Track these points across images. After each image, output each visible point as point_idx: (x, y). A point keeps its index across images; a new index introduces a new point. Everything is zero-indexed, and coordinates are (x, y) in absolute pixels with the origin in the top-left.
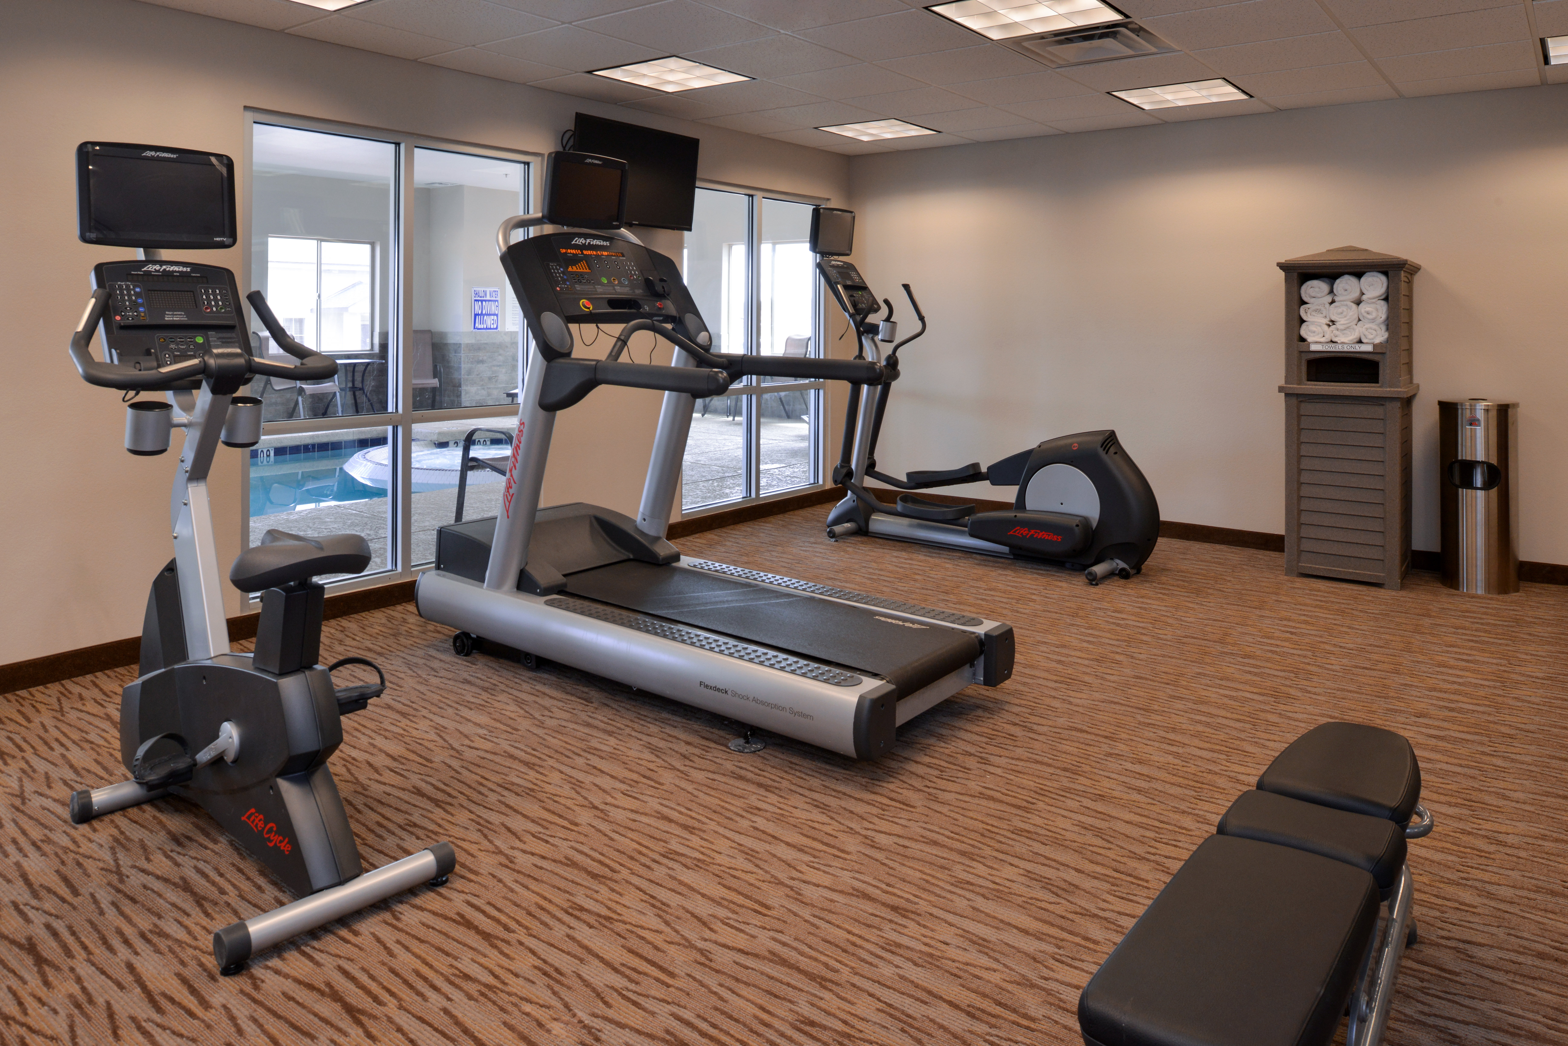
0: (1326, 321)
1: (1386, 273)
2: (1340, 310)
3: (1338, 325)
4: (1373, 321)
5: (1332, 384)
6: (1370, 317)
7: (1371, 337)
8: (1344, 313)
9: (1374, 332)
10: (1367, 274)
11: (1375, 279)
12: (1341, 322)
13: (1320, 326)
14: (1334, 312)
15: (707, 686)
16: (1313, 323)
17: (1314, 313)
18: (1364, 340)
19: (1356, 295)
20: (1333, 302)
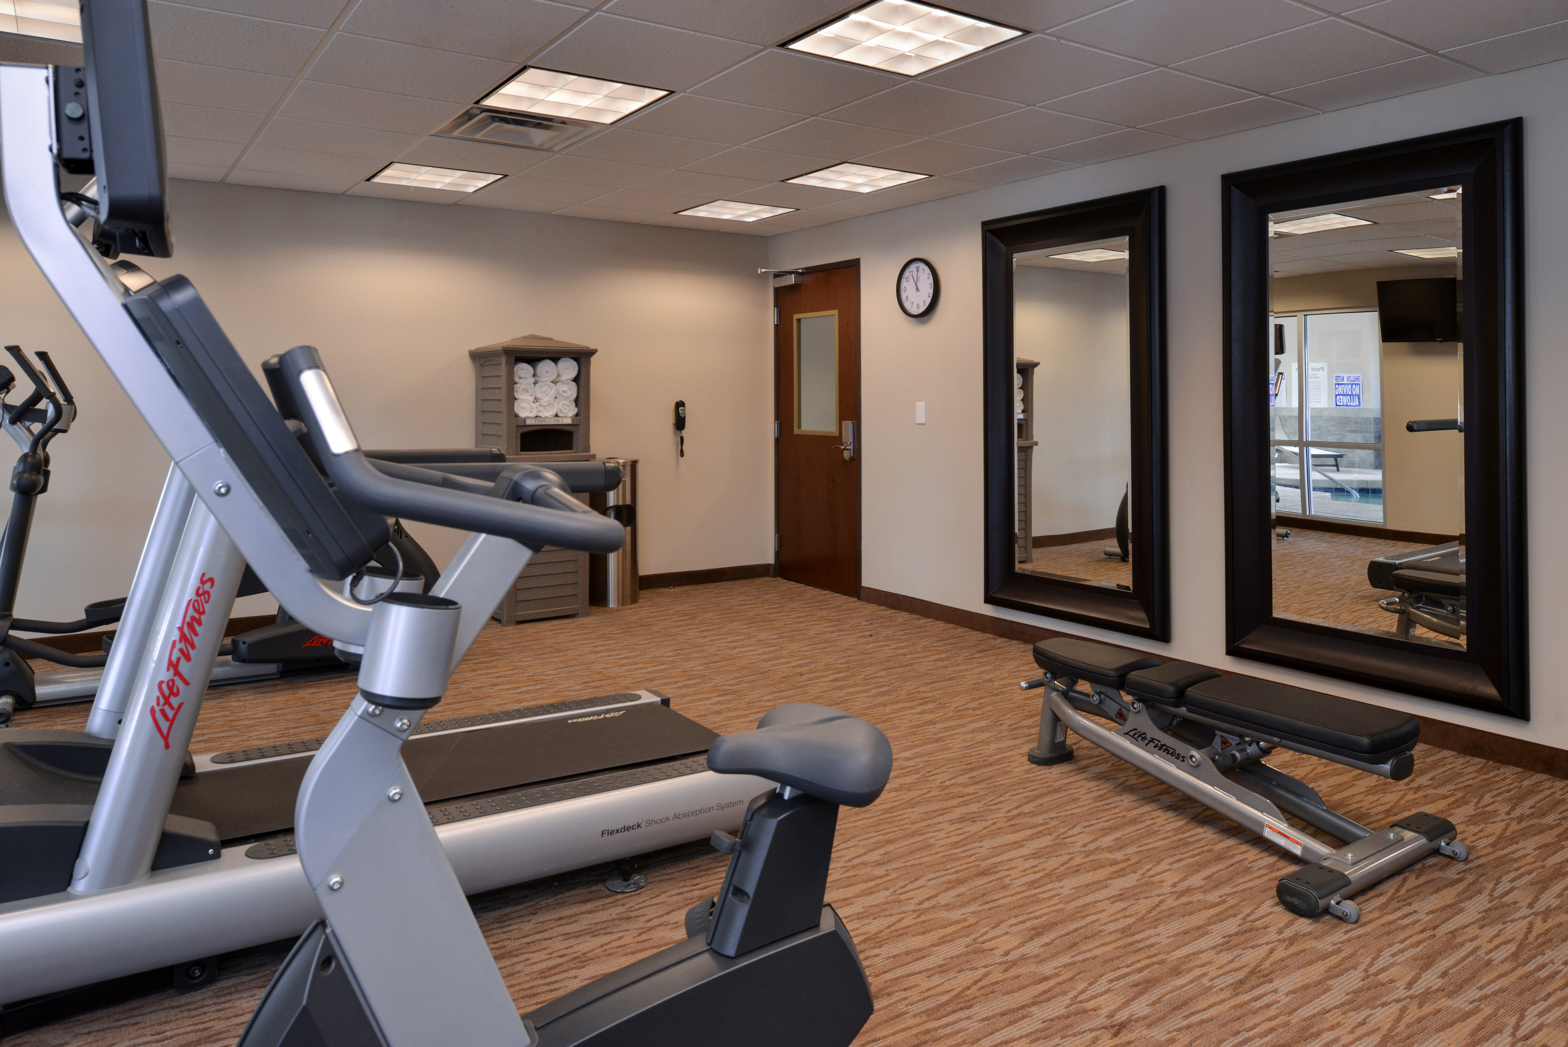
0: (532, 399)
1: (576, 359)
2: (544, 389)
3: (542, 402)
4: (567, 398)
5: (540, 452)
6: (566, 395)
7: (565, 411)
8: (546, 392)
9: (567, 408)
10: (562, 359)
11: (569, 363)
12: (545, 399)
13: (529, 403)
14: (538, 391)
15: (611, 833)
16: (523, 400)
17: (522, 392)
18: (561, 415)
19: (554, 377)
20: (535, 383)
